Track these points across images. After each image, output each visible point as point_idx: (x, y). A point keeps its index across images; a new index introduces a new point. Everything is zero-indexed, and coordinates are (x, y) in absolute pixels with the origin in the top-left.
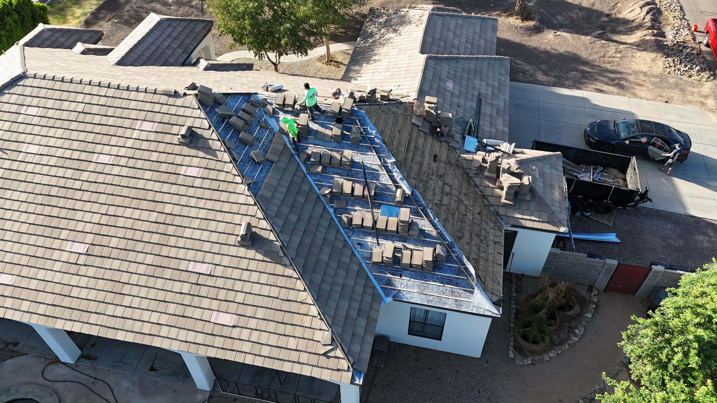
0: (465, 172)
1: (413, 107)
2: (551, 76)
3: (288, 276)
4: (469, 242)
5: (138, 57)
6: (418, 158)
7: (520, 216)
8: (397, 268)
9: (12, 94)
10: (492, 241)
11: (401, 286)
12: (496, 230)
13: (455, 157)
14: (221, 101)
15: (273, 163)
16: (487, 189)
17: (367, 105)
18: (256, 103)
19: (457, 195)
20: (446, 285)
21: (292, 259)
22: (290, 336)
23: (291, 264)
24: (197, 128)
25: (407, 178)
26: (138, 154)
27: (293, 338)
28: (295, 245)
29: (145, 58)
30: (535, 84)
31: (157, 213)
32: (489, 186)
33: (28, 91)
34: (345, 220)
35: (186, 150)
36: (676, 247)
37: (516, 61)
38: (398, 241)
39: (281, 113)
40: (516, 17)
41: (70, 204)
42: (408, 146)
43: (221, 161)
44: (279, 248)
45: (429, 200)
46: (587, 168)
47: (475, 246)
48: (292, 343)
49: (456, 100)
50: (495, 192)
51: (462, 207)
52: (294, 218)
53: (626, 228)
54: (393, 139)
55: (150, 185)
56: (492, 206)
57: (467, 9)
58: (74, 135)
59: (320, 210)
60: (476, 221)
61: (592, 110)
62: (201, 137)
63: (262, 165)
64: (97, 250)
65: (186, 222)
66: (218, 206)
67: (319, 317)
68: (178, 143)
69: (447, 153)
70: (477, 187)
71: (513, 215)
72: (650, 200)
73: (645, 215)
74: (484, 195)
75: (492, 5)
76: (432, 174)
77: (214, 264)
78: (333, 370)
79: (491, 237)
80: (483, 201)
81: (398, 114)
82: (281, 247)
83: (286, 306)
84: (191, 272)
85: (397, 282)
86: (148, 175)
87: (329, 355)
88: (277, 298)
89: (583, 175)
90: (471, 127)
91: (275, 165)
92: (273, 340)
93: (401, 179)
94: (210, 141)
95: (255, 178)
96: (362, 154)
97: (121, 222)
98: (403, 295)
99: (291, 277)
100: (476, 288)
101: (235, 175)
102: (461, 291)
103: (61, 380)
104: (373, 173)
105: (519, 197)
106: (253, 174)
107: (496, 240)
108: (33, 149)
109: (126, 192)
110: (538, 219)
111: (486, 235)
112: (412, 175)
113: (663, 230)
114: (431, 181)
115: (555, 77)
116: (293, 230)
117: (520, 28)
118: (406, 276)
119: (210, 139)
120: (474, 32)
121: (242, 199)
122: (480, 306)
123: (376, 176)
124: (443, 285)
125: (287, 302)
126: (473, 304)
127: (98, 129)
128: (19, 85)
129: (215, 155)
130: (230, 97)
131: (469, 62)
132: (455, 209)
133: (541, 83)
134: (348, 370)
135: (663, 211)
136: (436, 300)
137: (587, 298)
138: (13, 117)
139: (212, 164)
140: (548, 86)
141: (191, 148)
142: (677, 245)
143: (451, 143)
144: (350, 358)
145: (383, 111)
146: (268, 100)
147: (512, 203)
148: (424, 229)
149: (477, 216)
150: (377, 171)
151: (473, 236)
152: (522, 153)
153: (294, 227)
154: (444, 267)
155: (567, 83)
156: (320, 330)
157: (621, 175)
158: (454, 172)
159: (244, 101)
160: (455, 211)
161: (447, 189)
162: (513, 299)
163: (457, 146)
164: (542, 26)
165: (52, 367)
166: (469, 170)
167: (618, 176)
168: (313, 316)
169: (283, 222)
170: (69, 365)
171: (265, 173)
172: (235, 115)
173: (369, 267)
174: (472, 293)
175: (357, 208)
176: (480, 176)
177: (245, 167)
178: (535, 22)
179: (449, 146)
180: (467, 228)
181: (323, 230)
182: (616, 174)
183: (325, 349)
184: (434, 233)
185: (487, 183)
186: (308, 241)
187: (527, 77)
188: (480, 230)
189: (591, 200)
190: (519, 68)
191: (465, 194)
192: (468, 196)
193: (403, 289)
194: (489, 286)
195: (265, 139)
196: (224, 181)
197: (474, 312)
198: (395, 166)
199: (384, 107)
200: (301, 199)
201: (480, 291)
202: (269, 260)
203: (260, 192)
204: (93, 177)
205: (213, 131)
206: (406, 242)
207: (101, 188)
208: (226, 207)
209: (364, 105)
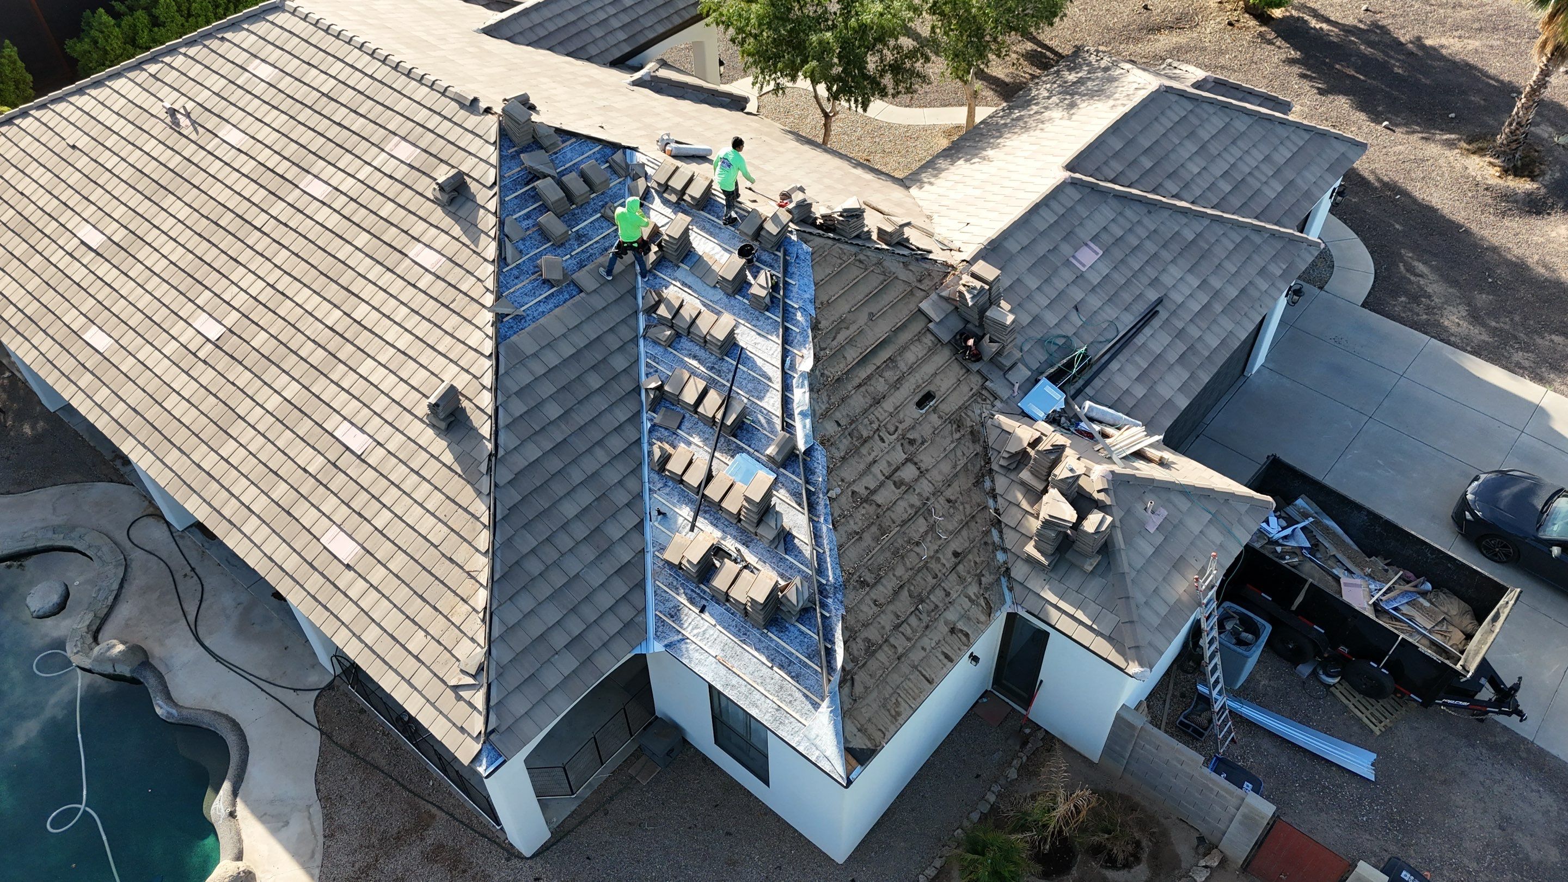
0: (985, 455)
1: (946, 276)
2: (1484, 325)
3: (473, 515)
4: (882, 601)
5: (530, 28)
6: (880, 386)
7: (1053, 598)
8: (705, 592)
9: (252, 33)
10: (946, 623)
11: (693, 629)
12: (978, 605)
13: (980, 415)
14: (546, 143)
15: (581, 291)
16: (1014, 510)
17: (829, 238)
18: (621, 167)
19: (926, 495)
20: (775, 668)
21: (496, 485)
22: (420, 627)
23: (489, 494)
24: (474, 179)
25: (817, 416)
26: (367, 197)
27: (423, 633)
28: (520, 462)
29: (542, 33)
30: (1426, 333)
31: (341, 313)
32: (1018, 505)
33: (273, 36)
34: (657, 454)
35: (438, 215)
36: (1527, 858)
37: (1416, 263)
38: (735, 538)
39: (657, 200)
40: (1492, 160)
41: (235, 249)
42: (874, 352)
43: (478, 254)
44: (486, 454)
45: (843, 481)
46: (1387, 571)
47: (892, 617)
48: (417, 642)
49: (1077, 294)
50: (1027, 524)
51: (921, 525)
52: (553, 411)
53: (1415, 756)
54: (843, 325)
55: (356, 259)
56: (1005, 550)
57: (1380, 108)
58: (297, 132)
59: (622, 415)
60: (933, 565)
61: (1539, 445)
62: (471, 198)
63: (555, 289)
64: (231, 344)
65: (373, 346)
66: (434, 336)
67: (481, 615)
68: (432, 198)
69: (967, 398)
70: (995, 497)
71: (1037, 590)
72: (1520, 714)
73: (1493, 747)
74: (999, 522)
75: (1453, 115)
76: (892, 429)
77: (375, 440)
78: (454, 724)
79: (951, 615)
80: (988, 533)
81: (896, 278)
82: (490, 455)
83: (442, 569)
84: (337, 439)
85: (690, 620)
86: (362, 239)
87: (461, 693)
88: (436, 547)
89: (1358, 581)
90: (1070, 365)
91: (583, 299)
92: (392, 621)
93: (801, 413)
94: (482, 211)
95: (523, 308)
96: (759, 334)
97: (285, 308)
98: (687, 650)
99: (477, 519)
100: (827, 702)
101: (488, 290)
102: (798, 695)
103: (147, 548)
104: (759, 382)
105: (1069, 555)
106: (526, 299)
107: (960, 625)
108: (235, 137)
109: (317, 258)
110: (1089, 623)
111: (941, 605)
112: (838, 415)
113: (1521, 804)
114: (879, 442)
115: (1494, 332)
116: (536, 433)
117: (1487, 189)
118: (712, 615)
119: (483, 207)
120: (1267, 158)
121: (475, 339)
122: (817, 742)
123: (760, 388)
124: (770, 665)
125: (448, 562)
126: (807, 733)
127: (333, 132)
128: (268, 21)
129: (476, 241)
130: (574, 140)
131: (1185, 220)
132: (898, 522)
133: (1444, 336)
134: (477, 738)
135: (1554, 757)
136: (743, 689)
137: (1184, 865)
138: (234, 73)
139: (464, 256)
140: (1457, 347)
141: (448, 213)
142: (1535, 856)
143: (992, 381)
144: (493, 717)
145: (860, 261)
146: (647, 168)
147: (1046, 563)
148: (794, 533)
149: (947, 559)
150: (770, 379)
151: (905, 593)
152: (1162, 463)
153: (543, 428)
154: (792, 628)
155: (1518, 356)
156: (472, 640)
157: (1467, 622)
158: (953, 446)
159: (598, 156)
160: (893, 525)
161: (909, 473)
162: (1002, 781)
163: (1004, 393)
164: (1550, 201)
165: (151, 521)
166: (996, 453)
167: (1457, 620)
168: (474, 609)
169: (525, 409)
170: (173, 530)
171: (551, 306)
172: (553, 177)
173: (656, 567)
174: (816, 706)
175: (696, 440)
176: (1012, 476)
177: (516, 281)
178: (1535, 186)
179: (983, 387)
180: (900, 571)
181: (601, 456)
182: (1454, 612)
183: (460, 680)
184: (807, 551)
185: (1020, 496)
186: (555, 464)
187: (1417, 309)
188: (933, 588)
189: (1343, 649)
190: (1410, 281)
191: (949, 501)
192: (955, 508)
193: (693, 639)
194: (863, 710)
195: (597, 242)
196: (465, 294)
197: (800, 749)
198: (806, 383)
199: (869, 253)
200: (595, 381)
201: (831, 712)
202: (459, 471)
203: (514, 338)
204: (286, 214)
205: (495, 194)
206: (748, 547)
207: (289, 239)
208: (445, 344)
209: (820, 236)
